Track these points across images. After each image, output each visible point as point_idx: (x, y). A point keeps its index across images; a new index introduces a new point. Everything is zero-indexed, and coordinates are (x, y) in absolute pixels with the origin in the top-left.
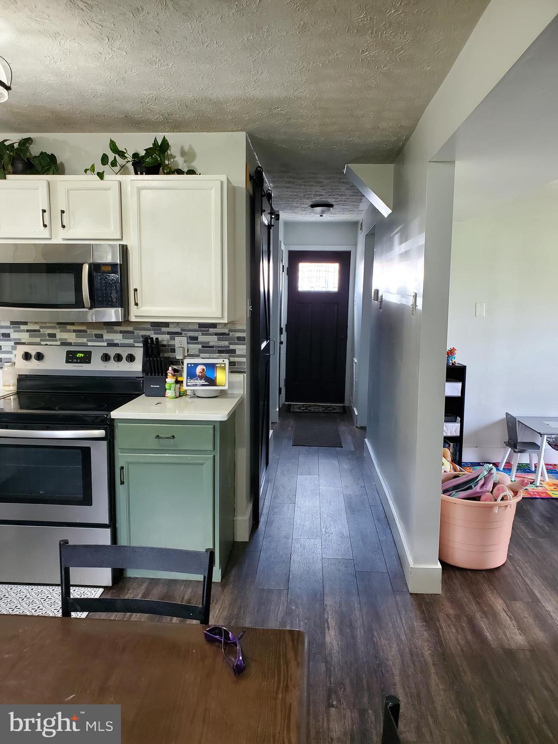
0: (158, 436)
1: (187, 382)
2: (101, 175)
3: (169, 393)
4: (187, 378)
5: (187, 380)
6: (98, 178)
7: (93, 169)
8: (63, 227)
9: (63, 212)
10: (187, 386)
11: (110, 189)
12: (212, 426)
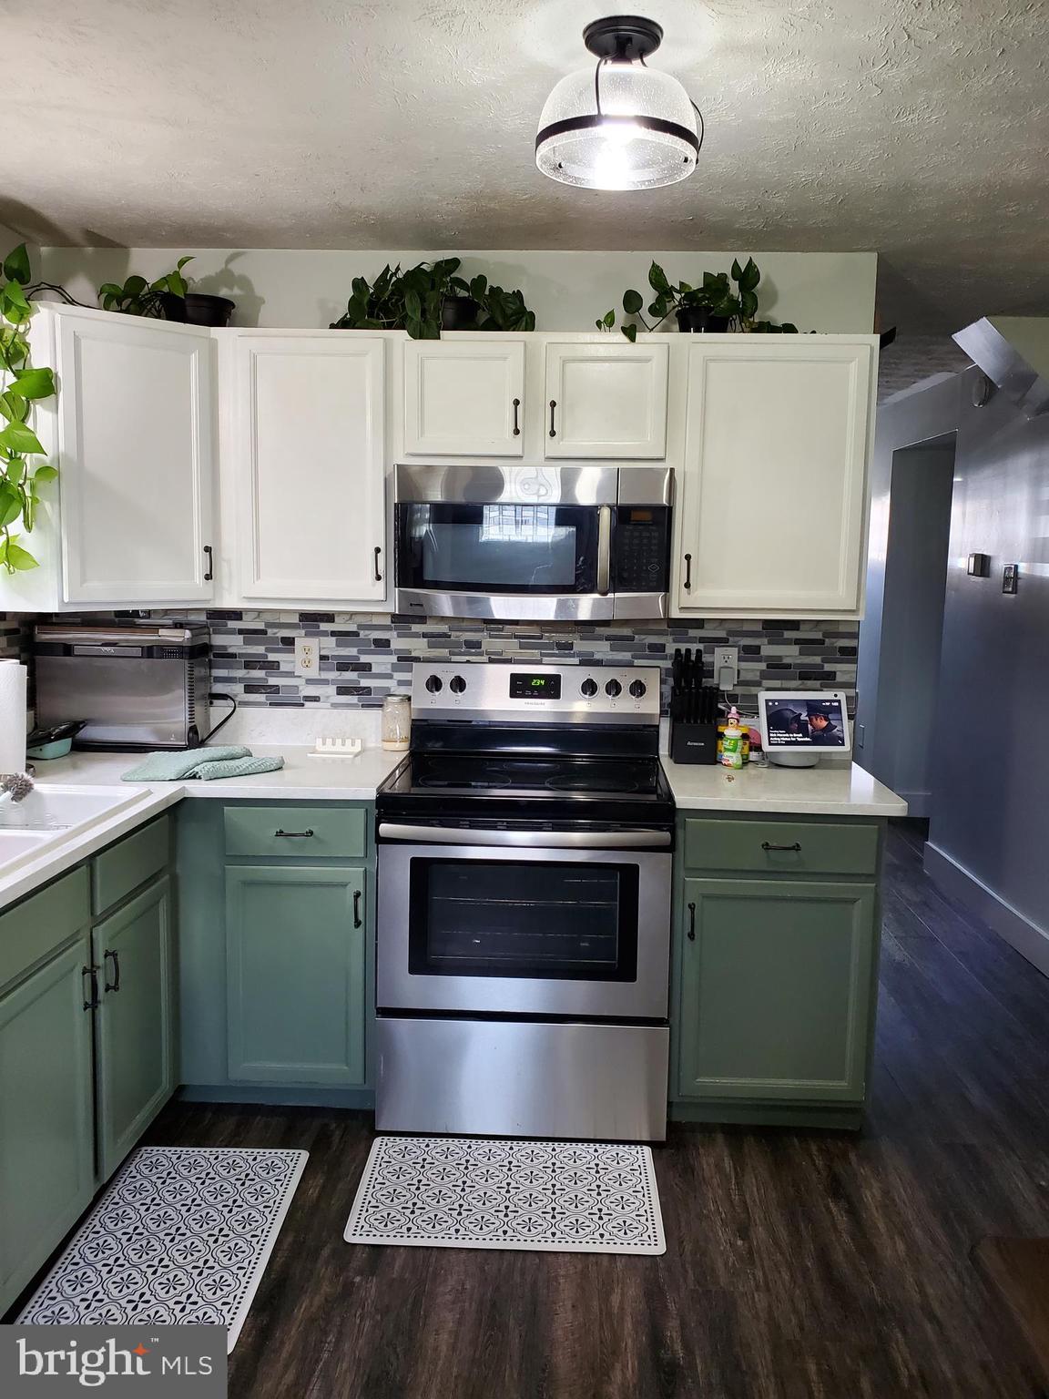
0: (767, 844)
1: (769, 737)
2: (630, 332)
3: (732, 758)
4: (769, 729)
5: (769, 733)
6: (625, 339)
7: (609, 321)
8: (553, 434)
9: (553, 404)
10: (770, 744)
11: (650, 360)
12: (876, 827)
